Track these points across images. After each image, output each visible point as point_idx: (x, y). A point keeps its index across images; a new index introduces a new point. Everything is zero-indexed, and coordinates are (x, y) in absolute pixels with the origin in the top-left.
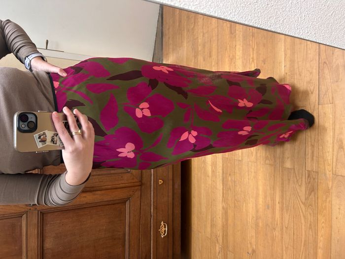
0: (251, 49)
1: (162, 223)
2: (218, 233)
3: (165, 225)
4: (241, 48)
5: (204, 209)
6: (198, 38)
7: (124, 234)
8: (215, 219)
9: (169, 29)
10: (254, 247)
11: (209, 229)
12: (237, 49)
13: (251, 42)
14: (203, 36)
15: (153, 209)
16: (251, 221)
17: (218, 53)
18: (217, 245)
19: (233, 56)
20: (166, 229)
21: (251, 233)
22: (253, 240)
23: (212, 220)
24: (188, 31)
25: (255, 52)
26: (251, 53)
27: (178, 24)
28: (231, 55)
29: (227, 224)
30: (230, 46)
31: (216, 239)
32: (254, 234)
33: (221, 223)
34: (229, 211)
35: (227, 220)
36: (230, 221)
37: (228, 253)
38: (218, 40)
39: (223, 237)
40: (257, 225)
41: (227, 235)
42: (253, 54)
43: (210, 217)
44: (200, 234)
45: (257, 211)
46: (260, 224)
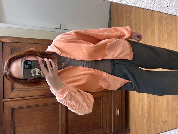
0: (163, 26)
1: (117, 109)
2: (145, 113)
3: (118, 110)
4: (158, 26)
5: (137, 103)
6: (132, 21)
7: (100, 114)
8: (143, 107)
9: (115, 17)
10: (166, 119)
11: (140, 112)
12: (155, 26)
13: (163, 22)
14: (135, 20)
15: (113, 102)
16: (164, 107)
17: (144, 28)
18: (145, 119)
19: (153, 29)
20: (119, 112)
21: (164, 112)
22: (166, 116)
23: (142, 107)
24: (126, 17)
25: (166, 27)
26: (164, 28)
27: (120, 14)
28: (152, 29)
29: (150, 109)
30: (151, 25)
31: (144, 116)
32: (166, 113)
33: (147, 109)
34: (152, 103)
35: (150, 107)
36: (152, 108)
37: (151, 123)
38: (144, 22)
39: (148, 115)
40: (168, 108)
41: (150, 114)
42: (165, 28)
43: (140, 106)
44: (135, 114)
45: (168, 102)
46: (170, 108)
